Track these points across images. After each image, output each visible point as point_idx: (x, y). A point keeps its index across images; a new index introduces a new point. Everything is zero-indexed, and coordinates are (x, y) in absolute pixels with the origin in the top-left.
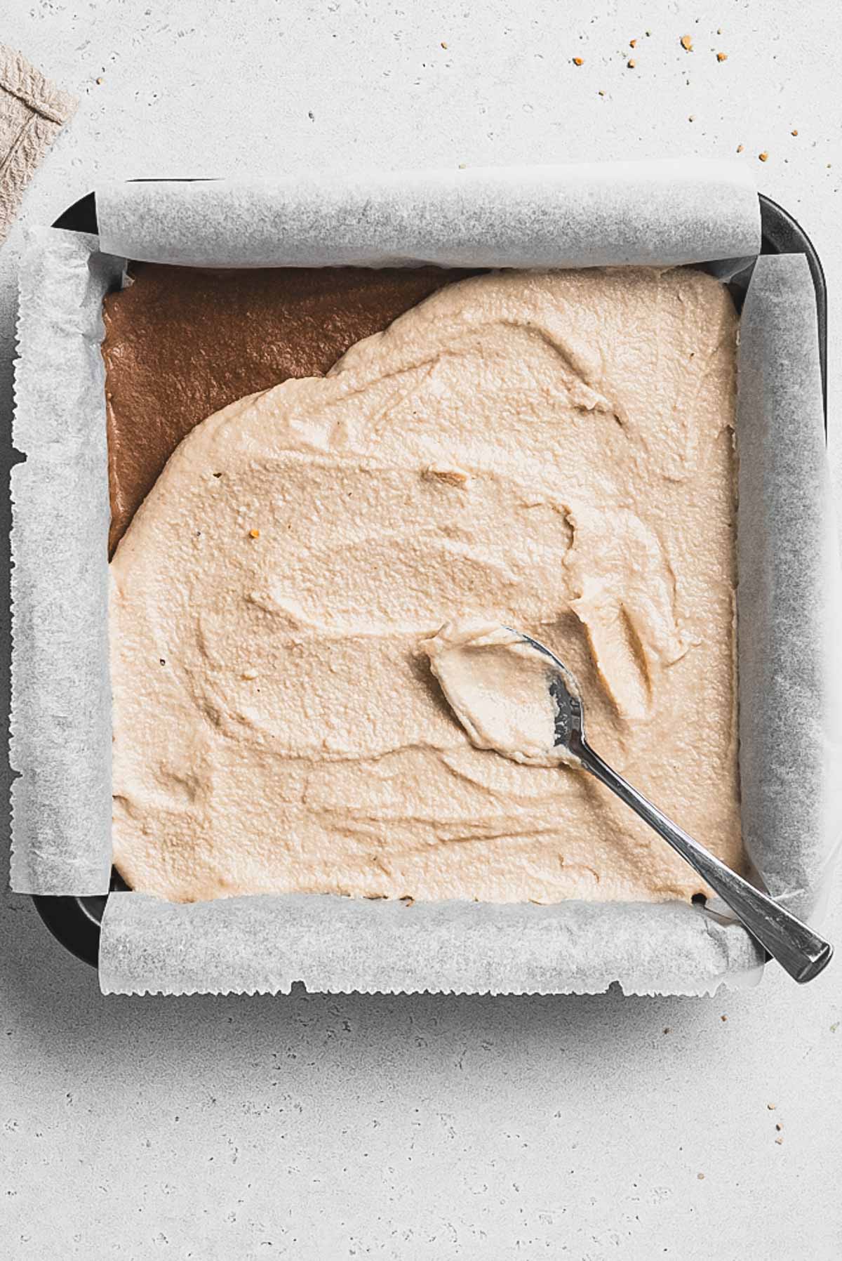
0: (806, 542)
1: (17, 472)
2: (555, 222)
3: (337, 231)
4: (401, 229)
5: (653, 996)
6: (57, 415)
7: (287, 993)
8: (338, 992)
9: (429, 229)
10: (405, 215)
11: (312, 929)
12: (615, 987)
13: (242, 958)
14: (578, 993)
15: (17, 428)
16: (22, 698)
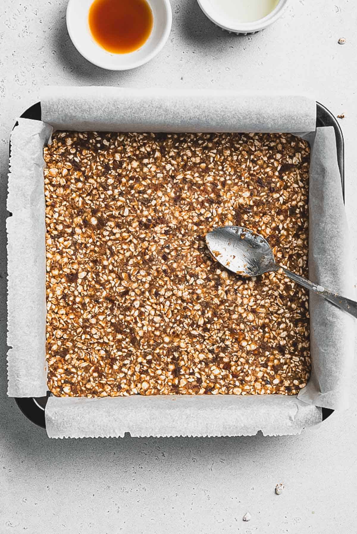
0: (338, 247)
1: (8, 220)
2: (231, 112)
3: (140, 110)
4: (166, 110)
5: (276, 436)
6: (25, 197)
7: (123, 437)
8: (144, 436)
9: (178, 111)
10: (168, 105)
11: (133, 411)
12: (260, 432)
13: (104, 422)
14: (244, 436)
15: (9, 202)
16: (12, 315)
